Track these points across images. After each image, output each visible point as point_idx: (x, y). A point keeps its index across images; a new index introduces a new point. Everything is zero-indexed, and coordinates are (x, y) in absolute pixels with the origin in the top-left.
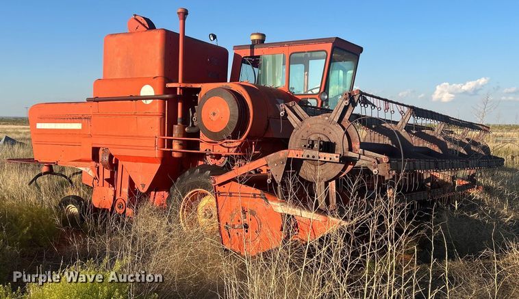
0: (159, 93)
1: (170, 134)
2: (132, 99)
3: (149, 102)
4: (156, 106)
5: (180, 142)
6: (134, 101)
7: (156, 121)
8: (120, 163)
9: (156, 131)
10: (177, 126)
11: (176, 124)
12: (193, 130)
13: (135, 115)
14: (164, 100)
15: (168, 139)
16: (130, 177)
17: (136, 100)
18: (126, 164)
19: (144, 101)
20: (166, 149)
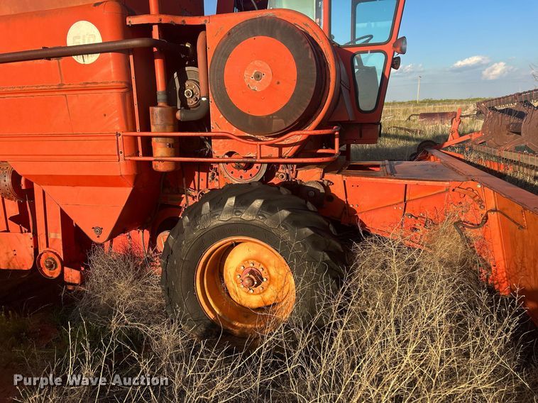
0: (114, 36)
1: (146, 126)
2: (48, 55)
3: (91, 59)
4: (111, 69)
5: (169, 141)
6: (54, 61)
7: (114, 100)
8: (37, 189)
9: (116, 123)
10: (157, 110)
11: (156, 104)
12: (195, 115)
13: (59, 89)
14: (127, 51)
15: (142, 137)
16: (62, 212)
17: (58, 56)
18: (52, 191)
19: (79, 59)
20: (141, 158)
